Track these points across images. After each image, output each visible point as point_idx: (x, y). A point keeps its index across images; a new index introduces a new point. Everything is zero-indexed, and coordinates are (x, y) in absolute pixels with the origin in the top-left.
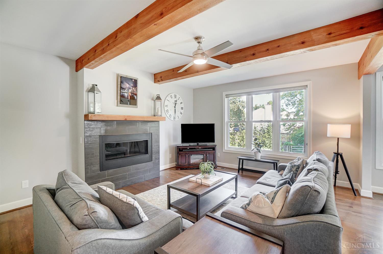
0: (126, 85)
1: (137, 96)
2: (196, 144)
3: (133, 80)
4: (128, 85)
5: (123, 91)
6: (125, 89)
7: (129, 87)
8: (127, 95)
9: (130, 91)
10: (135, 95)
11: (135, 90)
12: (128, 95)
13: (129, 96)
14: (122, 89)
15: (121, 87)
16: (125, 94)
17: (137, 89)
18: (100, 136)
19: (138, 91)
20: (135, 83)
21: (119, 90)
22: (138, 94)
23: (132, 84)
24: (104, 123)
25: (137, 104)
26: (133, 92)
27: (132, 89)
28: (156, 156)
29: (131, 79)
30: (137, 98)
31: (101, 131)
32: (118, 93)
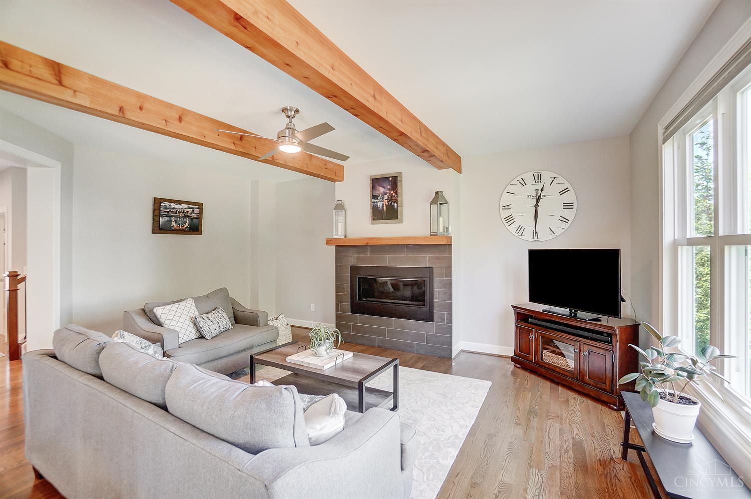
0: (379, 190)
1: (397, 204)
2: (565, 311)
3: (390, 179)
4: (382, 190)
5: (376, 201)
6: (379, 197)
7: (384, 192)
8: (381, 205)
9: (386, 197)
10: (395, 202)
11: (394, 194)
12: (383, 205)
13: (385, 206)
14: (374, 197)
15: (373, 196)
16: (379, 203)
17: (399, 191)
18: (351, 266)
19: (402, 193)
20: (393, 182)
21: (371, 200)
22: (399, 200)
23: (389, 185)
24: (355, 249)
25: (399, 217)
26: (391, 199)
27: (390, 193)
28: (444, 315)
29: (388, 178)
30: (402, 206)
31: (352, 260)
32: (371, 205)
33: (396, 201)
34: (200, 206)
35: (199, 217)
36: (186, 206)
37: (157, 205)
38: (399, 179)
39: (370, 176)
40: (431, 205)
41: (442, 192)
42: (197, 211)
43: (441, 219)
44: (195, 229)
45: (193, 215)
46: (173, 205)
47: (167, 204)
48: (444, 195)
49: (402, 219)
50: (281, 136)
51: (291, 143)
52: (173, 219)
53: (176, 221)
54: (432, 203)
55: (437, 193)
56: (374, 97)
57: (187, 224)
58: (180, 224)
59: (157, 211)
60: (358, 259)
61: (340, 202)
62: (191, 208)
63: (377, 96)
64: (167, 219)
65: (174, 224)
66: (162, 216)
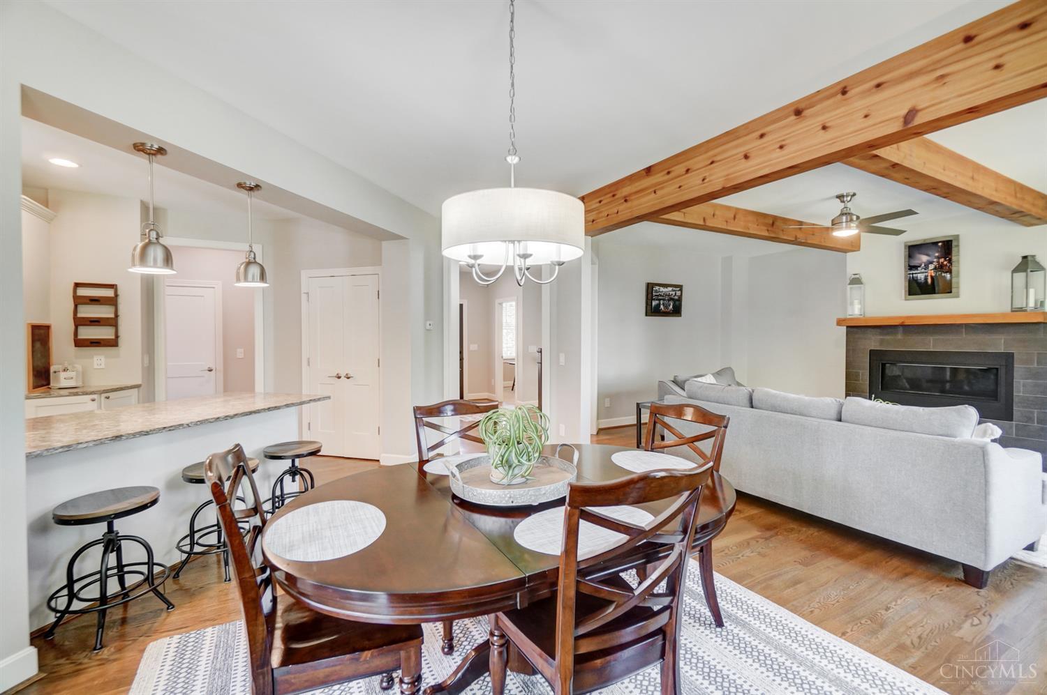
0: (919, 259)
3: (940, 244)
4: (924, 258)
5: (914, 272)
6: (919, 267)
7: (928, 261)
9: (931, 267)
10: (946, 272)
11: (945, 263)
14: (912, 267)
15: (909, 266)
16: (919, 275)
17: (954, 258)
18: (870, 351)
19: (958, 261)
20: (947, 248)
21: (906, 271)
22: (954, 269)
23: (938, 252)
24: (879, 330)
25: (953, 290)
26: (940, 268)
27: (938, 262)
28: (1033, 413)
29: (935, 244)
30: (958, 276)
31: (873, 342)
32: (906, 277)
33: (950, 271)
34: (680, 287)
35: (680, 299)
36: (670, 289)
37: (650, 290)
38: (954, 244)
39: (905, 243)
40: (1015, 274)
41: (1034, 256)
42: (678, 293)
43: (1032, 291)
44: (677, 311)
45: (676, 297)
46: (662, 289)
47: (657, 288)
48: (1038, 259)
49: (958, 293)
50: (835, 223)
51: (848, 227)
52: (662, 302)
53: (663, 304)
54: (1016, 270)
55: (1025, 257)
56: (973, 178)
57: (671, 307)
58: (666, 307)
59: (650, 296)
60: (882, 342)
61: (857, 276)
62: (674, 291)
63: (976, 176)
64: (657, 302)
65: (662, 307)
66: (654, 299)
